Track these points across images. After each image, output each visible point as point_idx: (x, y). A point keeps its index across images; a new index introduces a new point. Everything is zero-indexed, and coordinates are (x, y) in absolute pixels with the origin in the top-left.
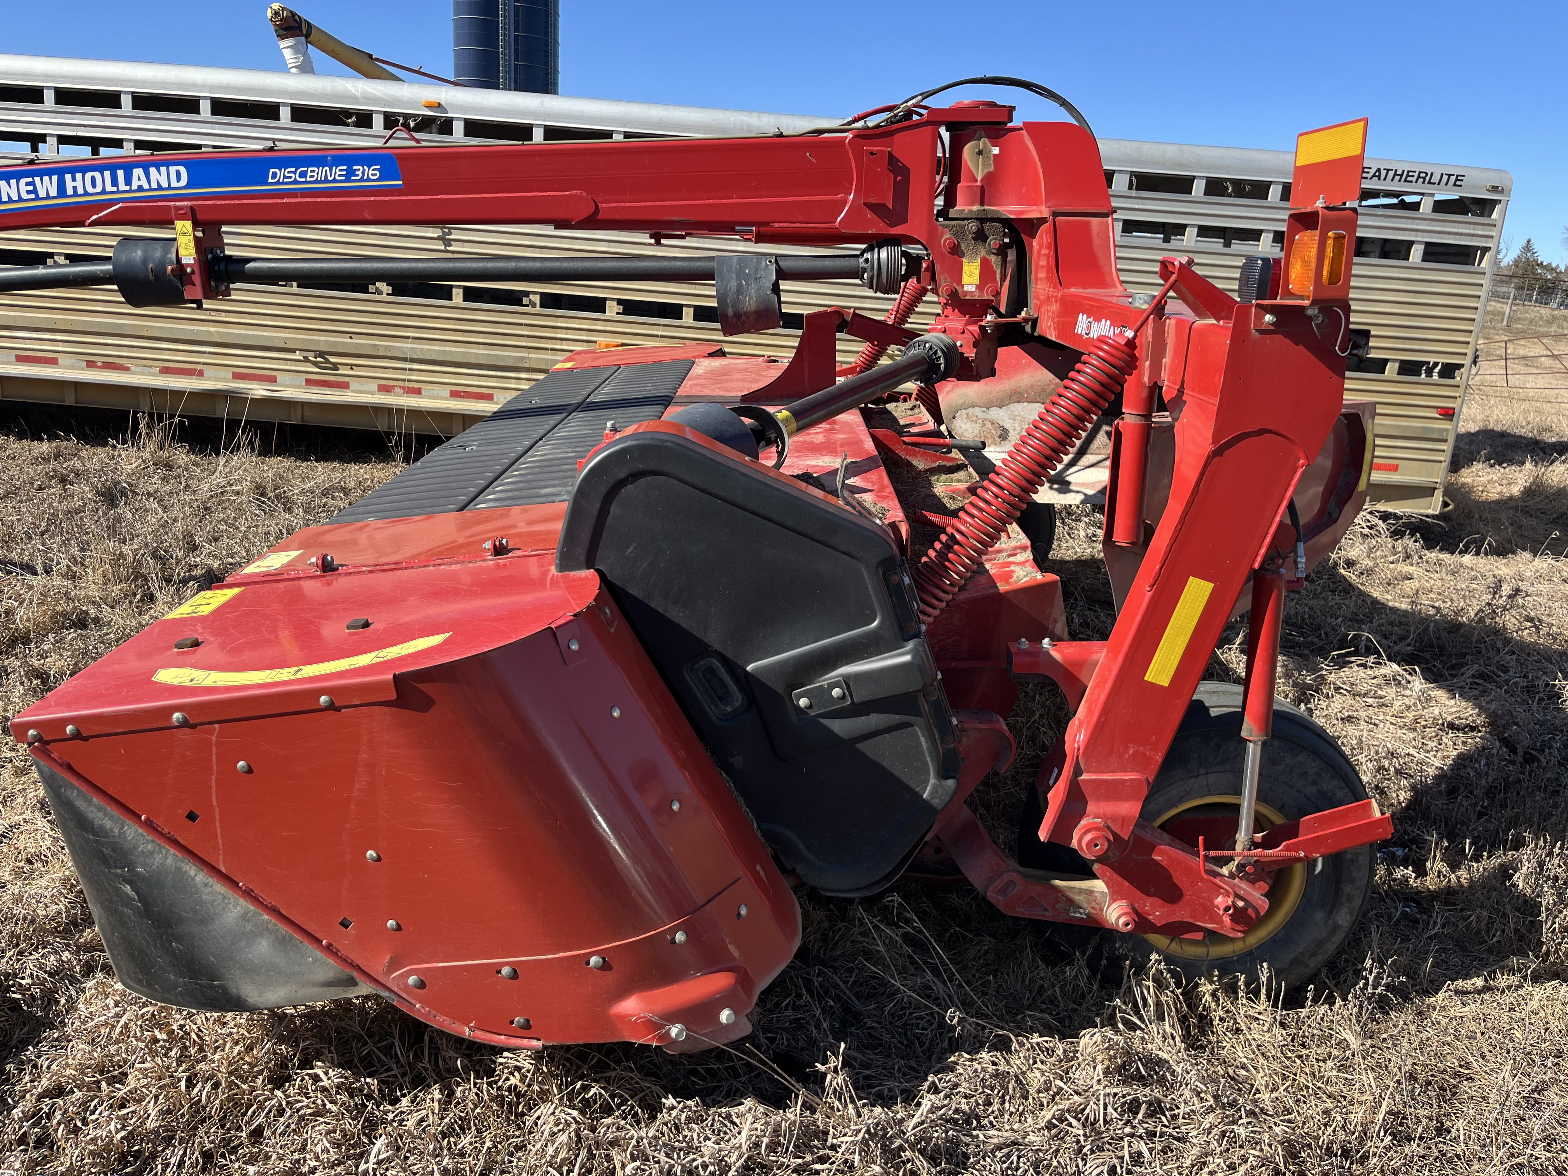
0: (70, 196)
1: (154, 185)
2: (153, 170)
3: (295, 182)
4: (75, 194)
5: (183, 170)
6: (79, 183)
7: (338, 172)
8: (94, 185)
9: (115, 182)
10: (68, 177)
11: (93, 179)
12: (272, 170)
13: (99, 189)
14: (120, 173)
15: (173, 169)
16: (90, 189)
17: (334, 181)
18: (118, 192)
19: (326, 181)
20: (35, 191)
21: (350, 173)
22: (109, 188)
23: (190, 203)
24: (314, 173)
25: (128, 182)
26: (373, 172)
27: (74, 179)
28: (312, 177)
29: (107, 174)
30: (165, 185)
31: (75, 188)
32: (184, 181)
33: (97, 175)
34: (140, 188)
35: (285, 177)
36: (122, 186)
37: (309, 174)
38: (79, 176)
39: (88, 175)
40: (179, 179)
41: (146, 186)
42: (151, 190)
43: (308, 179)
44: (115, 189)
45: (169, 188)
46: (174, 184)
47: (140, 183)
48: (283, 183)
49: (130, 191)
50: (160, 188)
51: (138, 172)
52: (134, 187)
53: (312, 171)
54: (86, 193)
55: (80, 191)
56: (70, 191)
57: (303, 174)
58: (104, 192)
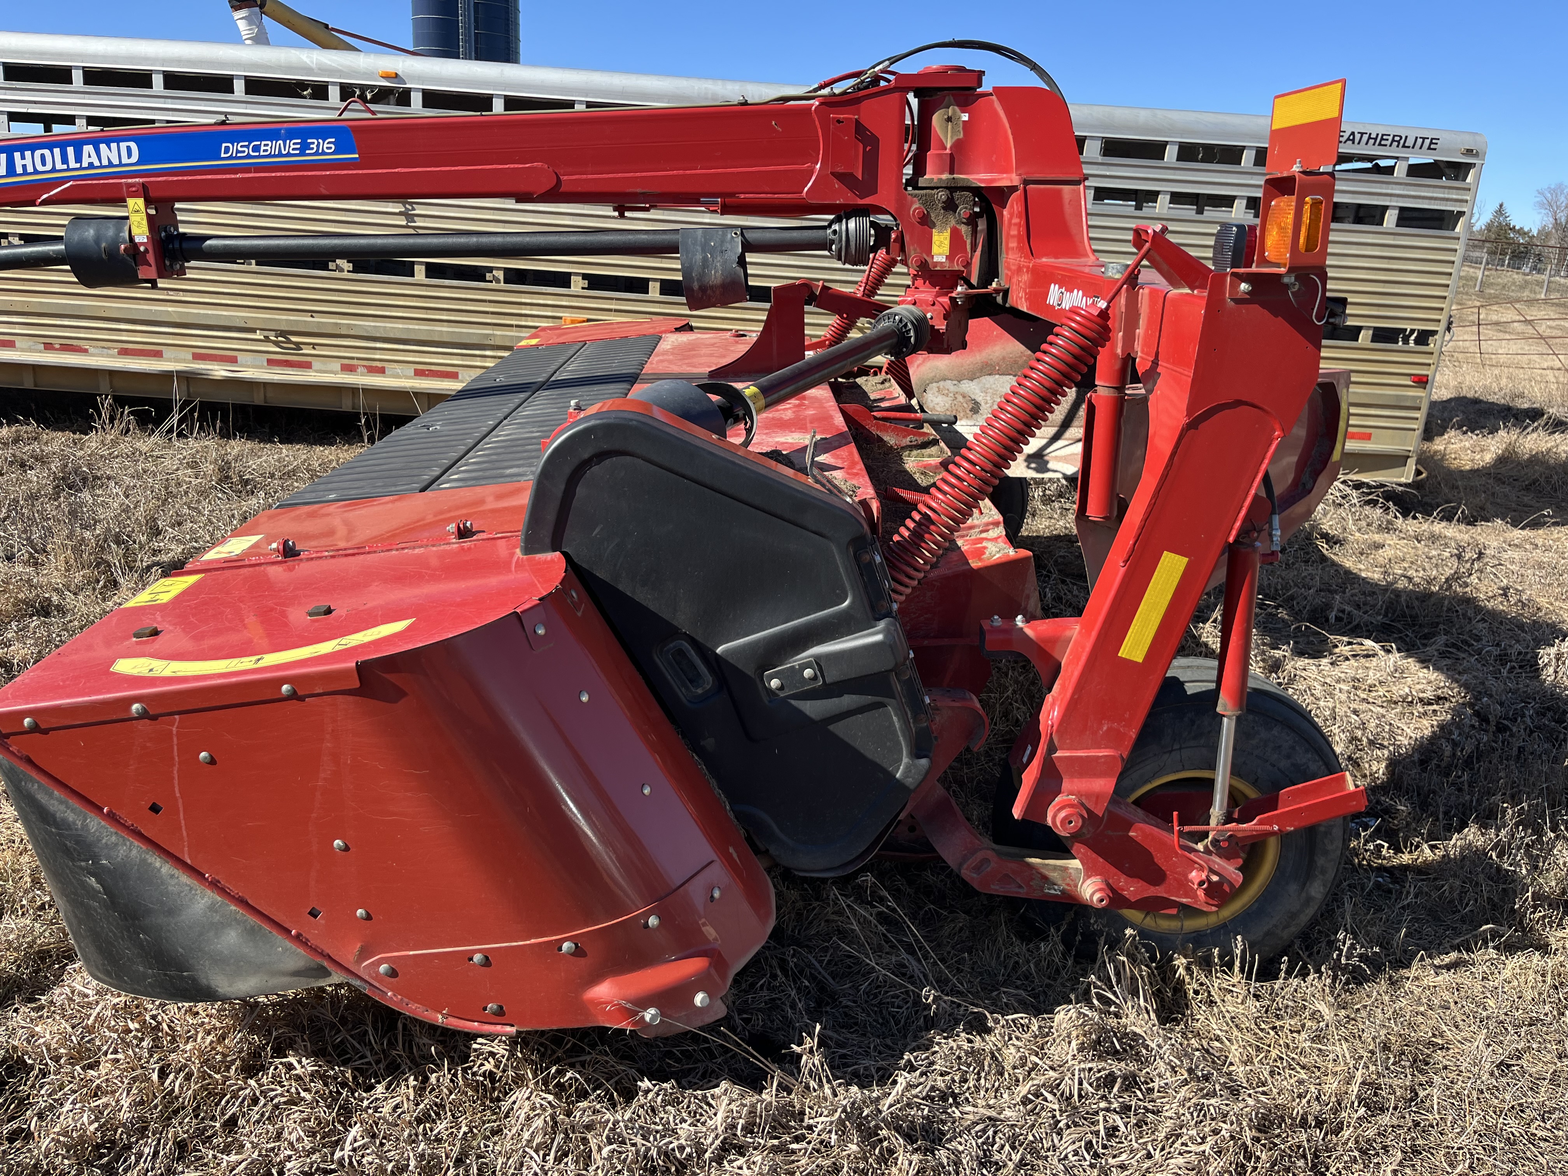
0: (20, 175)
1: (105, 162)
2: (103, 147)
3: (248, 156)
4: (25, 173)
5: (133, 146)
6: (28, 161)
7: (293, 146)
8: (44, 163)
9: (65, 160)
10: (17, 155)
11: (43, 156)
12: (224, 145)
13: (49, 167)
14: (70, 150)
15: (123, 145)
16: (40, 168)
17: (289, 155)
18: (68, 170)
19: (280, 155)
21: (304, 146)
22: (59, 166)
23: (141, 180)
24: (268, 147)
25: (78, 159)
26: (328, 145)
27: (23, 158)
28: (265, 151)
29: (57, 151)
30: (116, 161)
31: (24, 166)
32: (135, 158)
33: (47, 152)
34: (91, 166)
35: (238, 152)
36: (73, 164)
37: (263, 148)
38: (28, 154)
39: (38, 153)
40: (130, 155)
41: (97, 163)
42: (102, 167)
43: (262, 153)
44: (65, 167)
45: (121, 165)
46: (125, 160)
47: (90, 160)
48: (237, 158)
49: (81, 168)
50: (111, 165)
51: (88, 149)
52: (85, 164)
53: (266, 145)
54: (36, 172)
55: (30, 169)
56: (19, 170)
57: (256, 149)
58: (54, 170)
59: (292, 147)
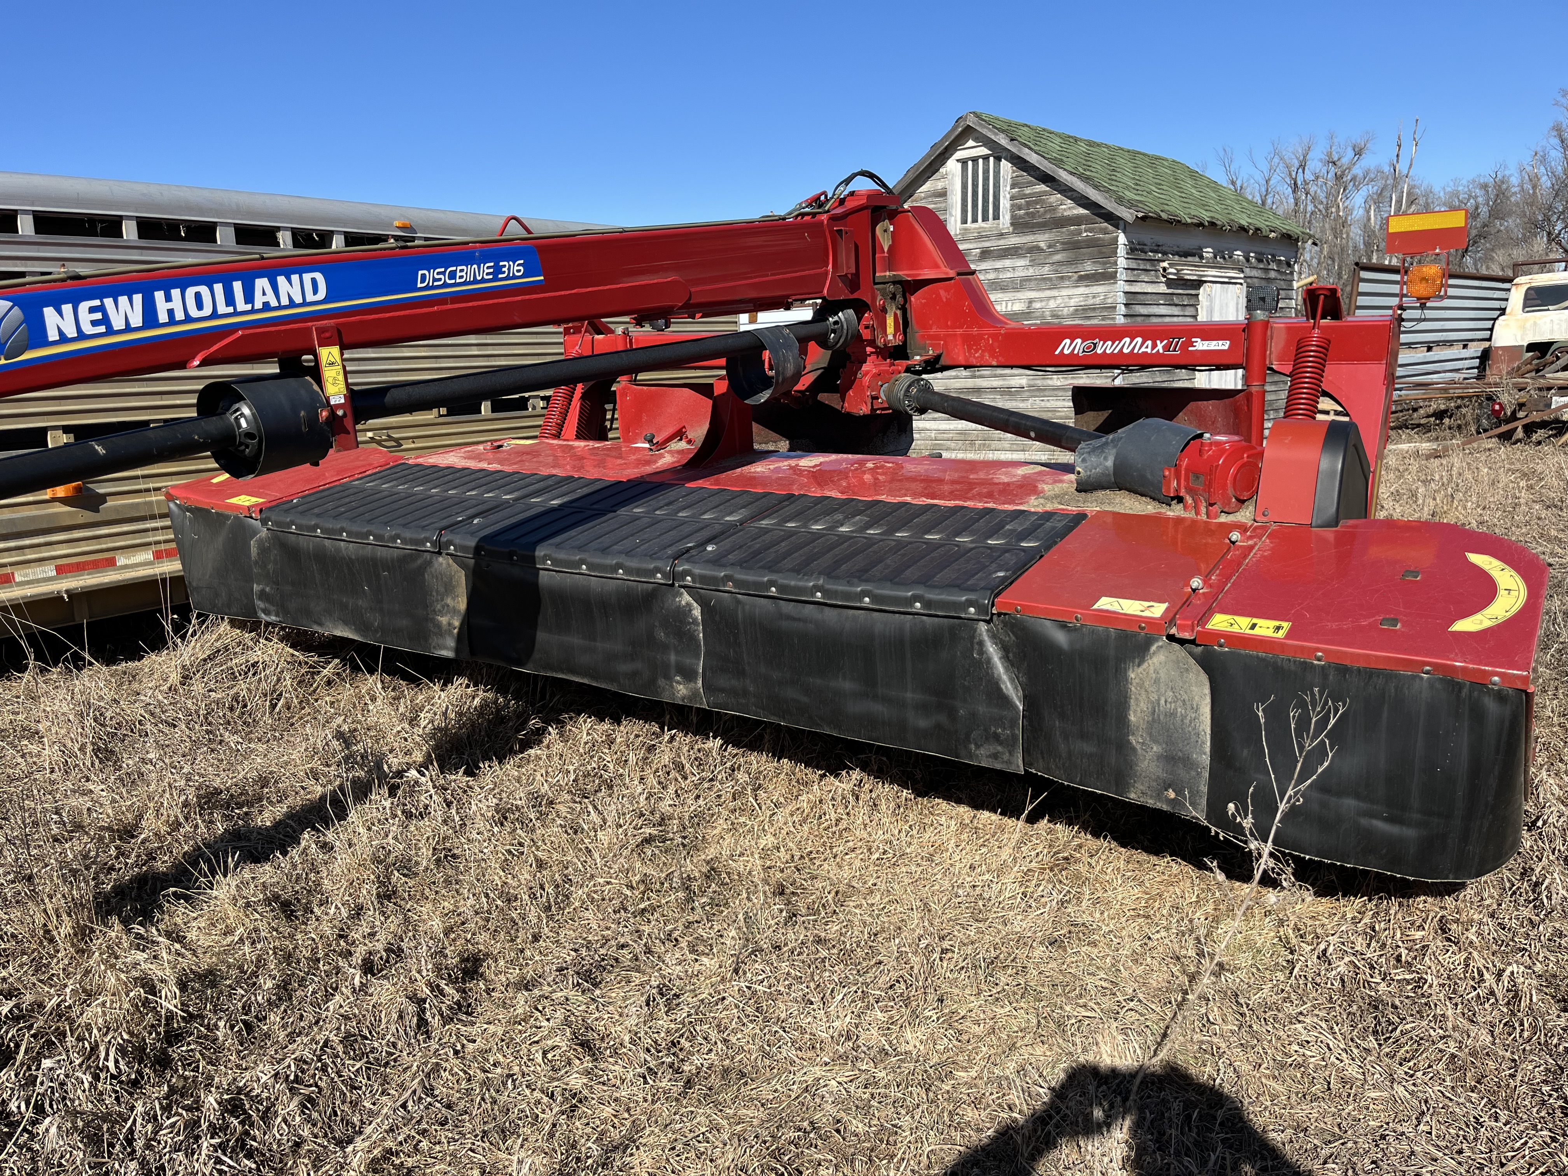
0: (164, 325)
1: (285, 301)
2: (281, 280)
3: (445, 285)
4: (172, 321)
5: (319, 277)
6: (176, 304)
7: (485, 270)
8: (200, 306)
9: (230, 300)
10: (159, 295)
11: (198, 297)
12: (420, 272)
13: (207, 311)
14: (237, 286)
15: (307, 277)
16: (194, 313)
17: (483, 281)
18: (236, 313)
19: (475, 282)
20: (106, 321)
21: (498, 270)
22: (222, 309)
23: (332, 322)
24: (465, 272)
25: (249, 297)
26: (514, 268)
27: (168, 299)
28: (461, 277)
29: (218, 288)
30: (298, 299)
31: (171, 312)
32: (322, 294)
33: (204, 290)
34: (266, 307)
35: (435, 280)
36: (241, 306)
37: (459, 274)
38: (176, 293)
39: (191, 292)
40: (315, 291)
41: (274, 303)
42: (280, 307)
43: (458, 281)
44: (230, 310)
45: (305, 304)
46: (310, 298)
47: (265, 299)
48: (434, 287)
49: (253, 311)
50: (292, 304)
51: (262, 283)
52: (258, 305)
53: (462, 271)
54: (188, 319)
55: (179, 315)
56: (163, 318)
57: (453, 275)
58: (215, 315)
59: (487, 271)
